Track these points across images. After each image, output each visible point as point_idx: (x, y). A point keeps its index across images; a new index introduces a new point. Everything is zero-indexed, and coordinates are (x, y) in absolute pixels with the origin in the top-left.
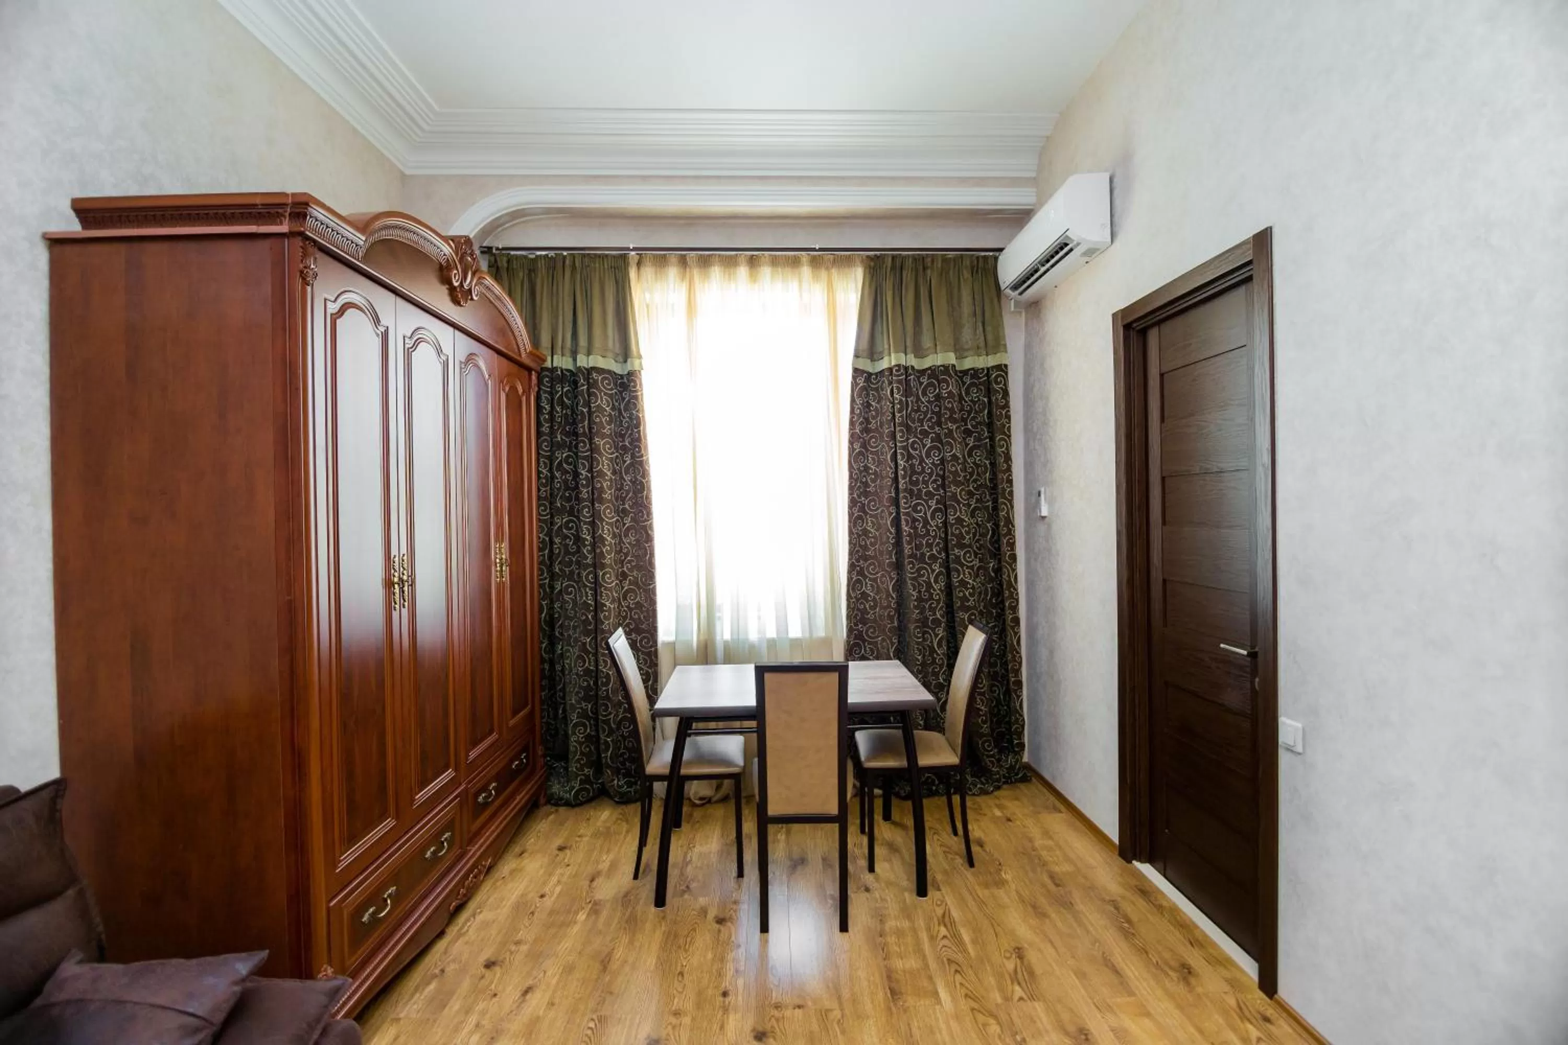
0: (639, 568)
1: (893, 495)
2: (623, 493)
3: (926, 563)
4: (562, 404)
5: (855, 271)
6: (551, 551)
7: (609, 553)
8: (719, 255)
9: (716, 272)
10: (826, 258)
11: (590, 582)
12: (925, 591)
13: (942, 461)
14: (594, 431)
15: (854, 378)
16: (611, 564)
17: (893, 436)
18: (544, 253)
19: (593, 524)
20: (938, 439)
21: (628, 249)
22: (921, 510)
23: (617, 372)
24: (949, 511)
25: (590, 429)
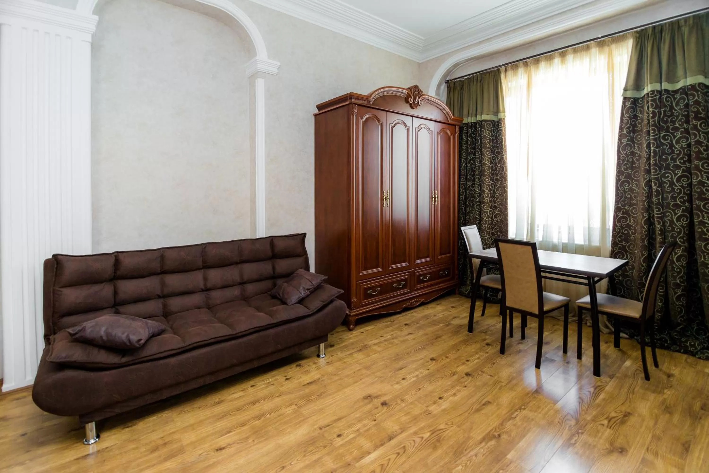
0: (502, 204)
1: (647, 168)
2: (496, 172)
3: (670, 209)
4: (470, 136)
5: (628, 43)
6: (466, 195)
7: (487, 197)
8: (544, 56)
9: (543, 65)
10: (607, 40)
11: (477, 209)
12: (669, 226)
13: (689, 145)
14: (482, 146)
15: (624, 103)
16: (487, 202)
17: (648, 133)
18: (467, 77)
19: (480, 185)
20: (687, 131)
21: (500, 66)
22: (668, 177)
23: (494, 119)
24: (693, 176)
25: (481, 146)
